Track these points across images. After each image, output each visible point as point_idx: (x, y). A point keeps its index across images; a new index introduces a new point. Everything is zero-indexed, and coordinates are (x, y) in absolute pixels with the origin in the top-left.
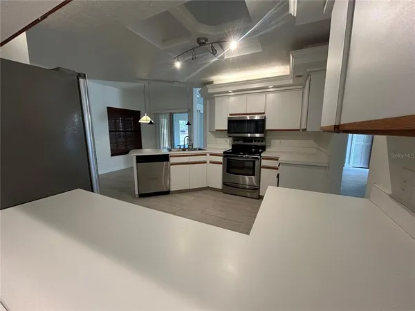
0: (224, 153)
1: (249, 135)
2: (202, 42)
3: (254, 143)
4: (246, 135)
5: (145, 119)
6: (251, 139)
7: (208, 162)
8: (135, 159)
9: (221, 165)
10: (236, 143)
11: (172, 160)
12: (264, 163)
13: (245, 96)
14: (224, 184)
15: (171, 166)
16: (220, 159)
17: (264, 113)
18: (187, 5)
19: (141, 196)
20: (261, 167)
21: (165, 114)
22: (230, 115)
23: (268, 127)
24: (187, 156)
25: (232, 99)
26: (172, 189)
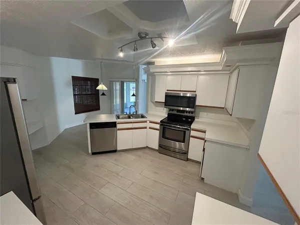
0: (161, 121)
1: (181, 109)
2: (142, 36)
3: (185, 114)
4: (179, 108)
5: (101, 87)
6: (183, 111)
7: (148, 127)
8: (88, 125)
9: (158, 131)
10: (171, 112)
11: (119, 126)
12: (193, 133)
13: (180, 76)
14: (160, 146)
15: (118, 131)
16: (158, 126)
17: (195, 92)
18: (125, 3)
19: (93, 154)
20: (190, 136)
21: (117, 81)
22: (167, 90)
23: (197, 103)
24: (131, 123)
25: (169, 77)
26: (118, 149)
